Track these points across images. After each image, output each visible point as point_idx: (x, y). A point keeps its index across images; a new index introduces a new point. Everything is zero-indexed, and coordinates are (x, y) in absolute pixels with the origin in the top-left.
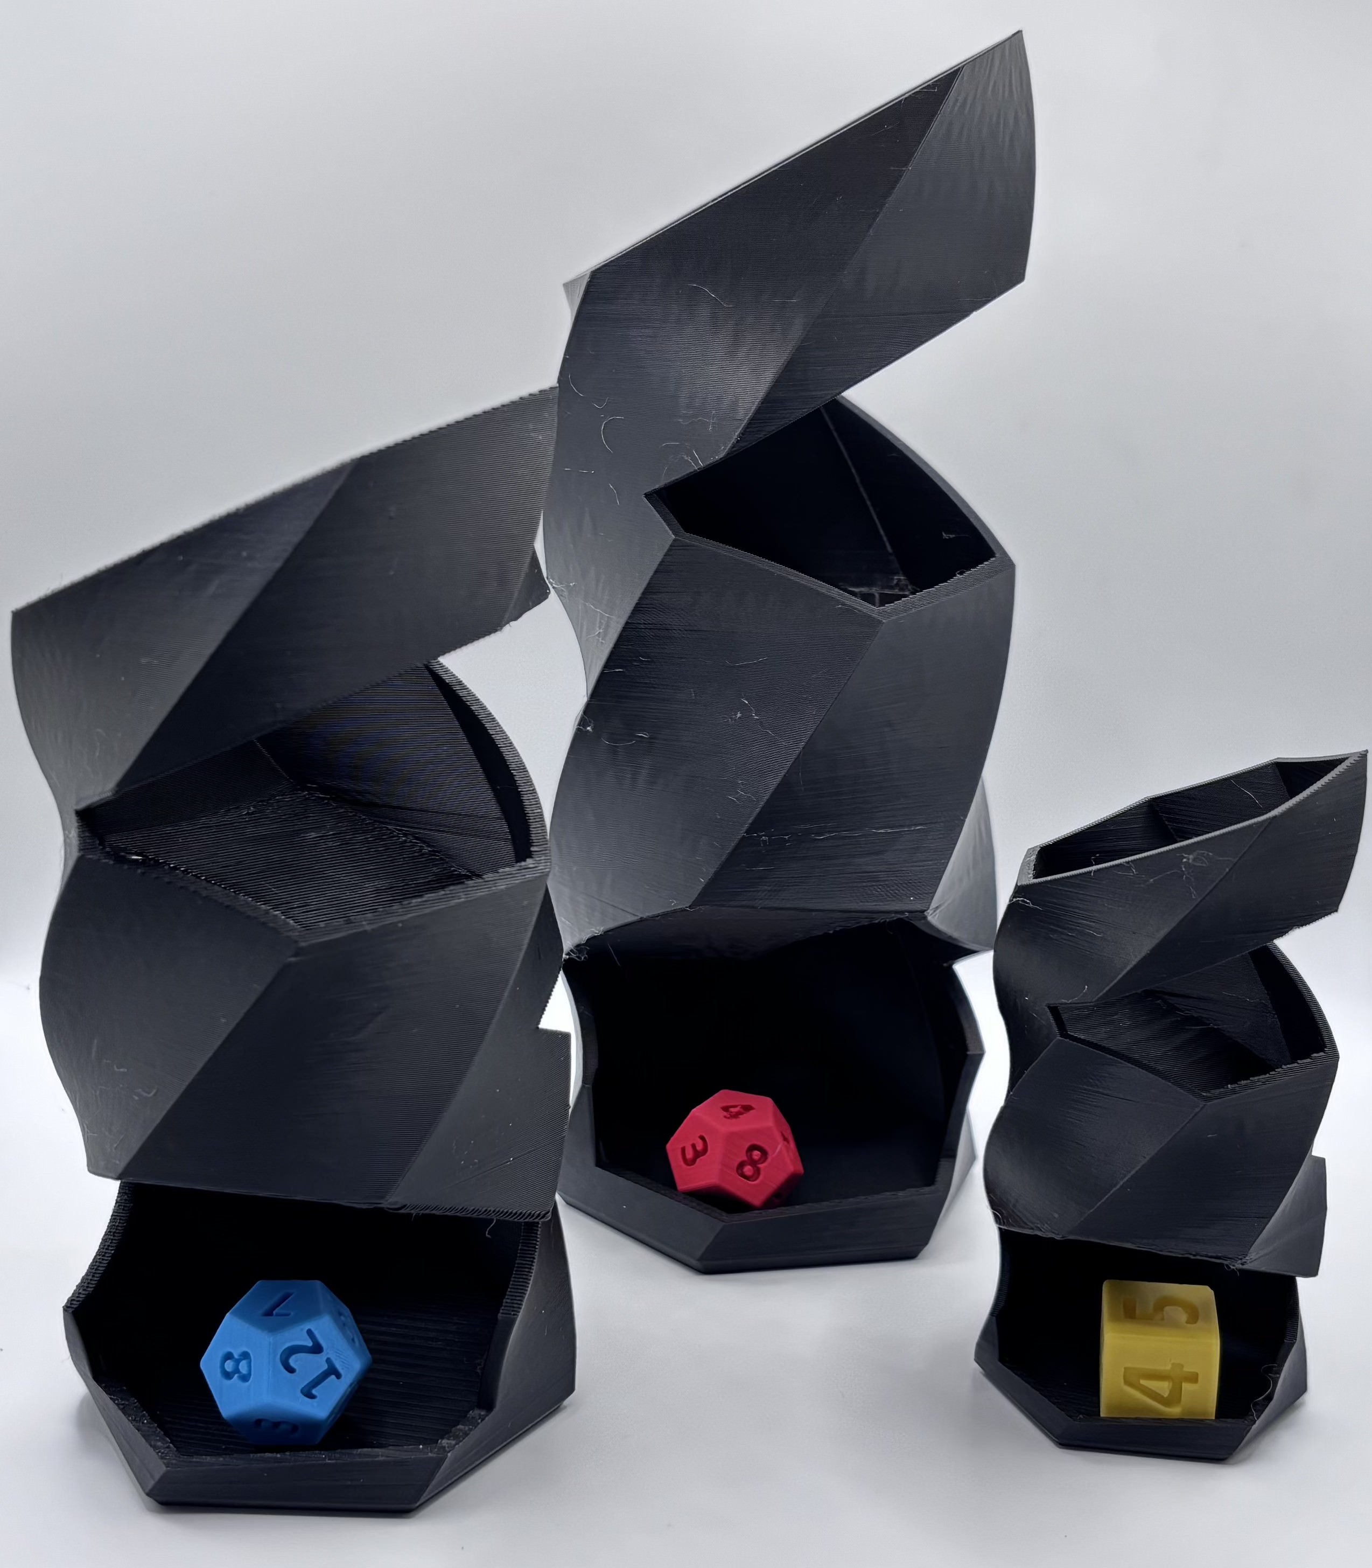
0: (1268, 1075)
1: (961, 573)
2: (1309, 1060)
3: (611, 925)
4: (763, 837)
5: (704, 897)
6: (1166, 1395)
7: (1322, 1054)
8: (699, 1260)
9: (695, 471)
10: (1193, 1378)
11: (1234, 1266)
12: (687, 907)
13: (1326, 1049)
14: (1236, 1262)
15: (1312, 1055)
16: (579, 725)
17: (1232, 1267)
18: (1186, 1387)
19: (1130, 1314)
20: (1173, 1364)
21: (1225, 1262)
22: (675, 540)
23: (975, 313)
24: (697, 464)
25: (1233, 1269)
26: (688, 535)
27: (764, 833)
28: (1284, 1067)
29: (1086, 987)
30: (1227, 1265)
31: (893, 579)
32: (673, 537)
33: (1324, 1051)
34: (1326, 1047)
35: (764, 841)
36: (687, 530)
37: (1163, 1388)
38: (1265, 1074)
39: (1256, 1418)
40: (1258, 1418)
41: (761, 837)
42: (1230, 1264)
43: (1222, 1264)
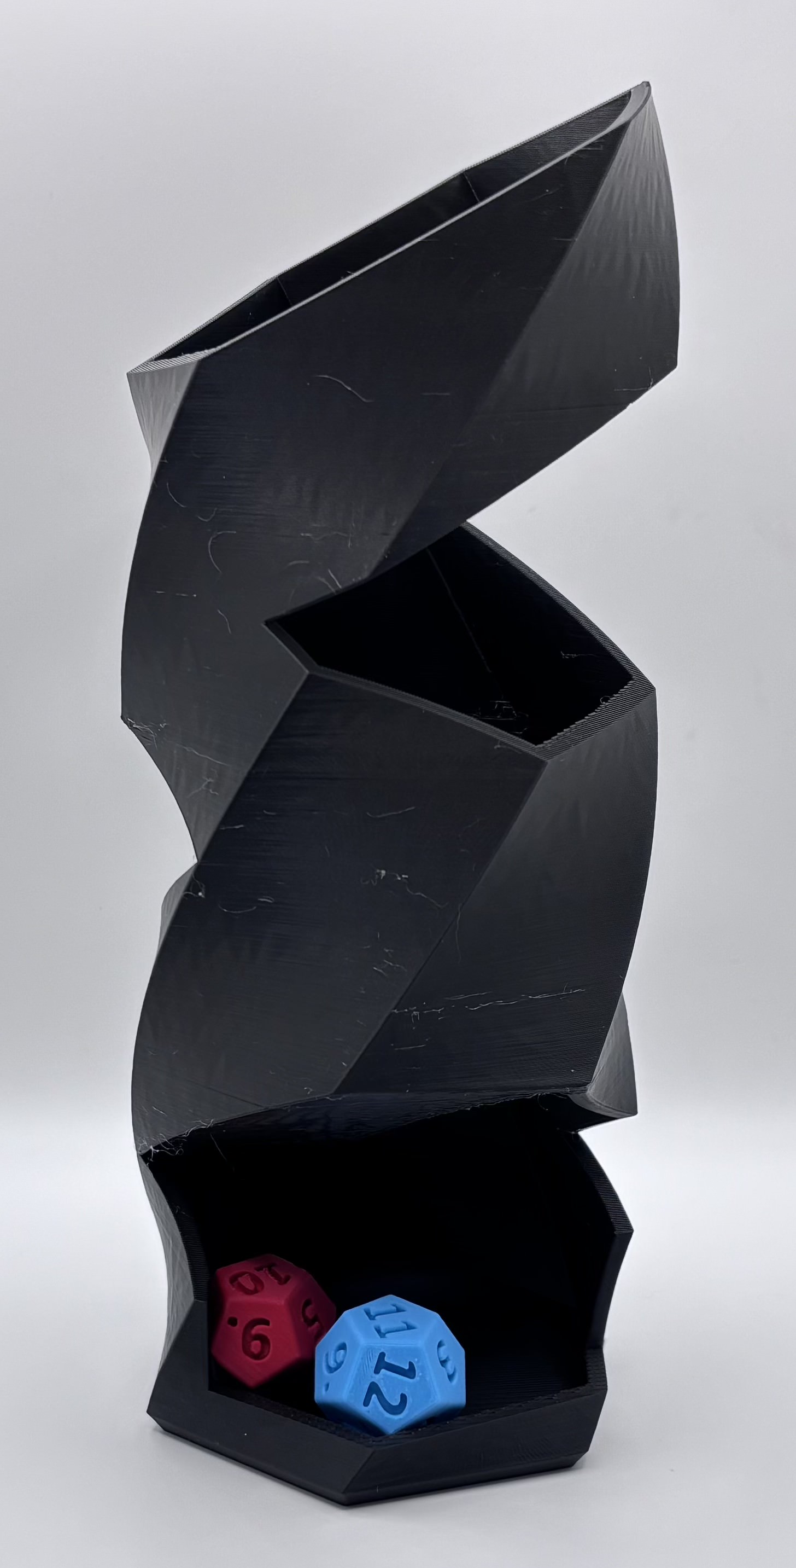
1: (606, 700)
3: (226, 1117)
4: (414, 1012)
5: (348, 1085)
8: (344, 1493)
9: (332, 593)
12: (327, 1096)
16: (188, 889)
22: (309, 677)
23: (631, 405)
24: (335, 585)
26: (322, 668)
27: (415, 1008)
31: (495, 704)
32: (307, 672)
35: (415, 1017)
36: (320, 663)
41: (413, 1013)
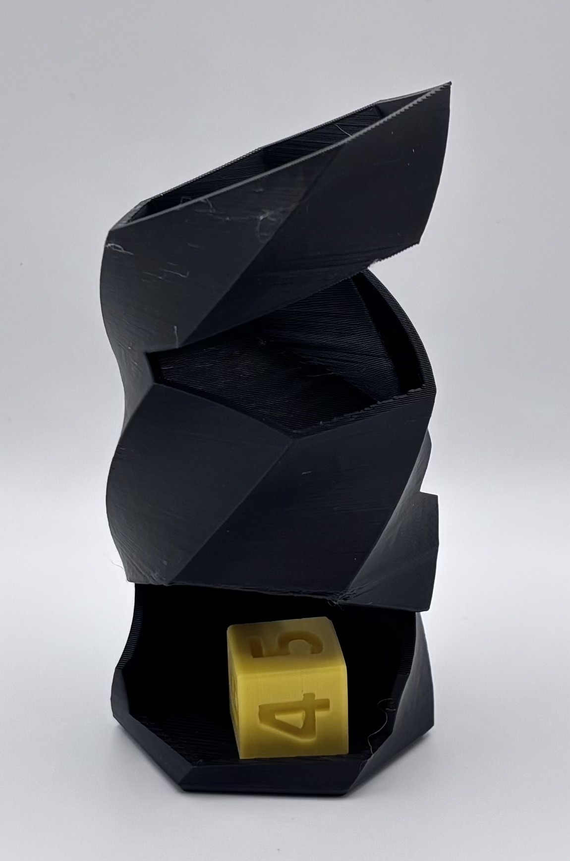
0: (362, 411)
2: (405, 396)
6: (301, 725)
7: (419, 389)
10: (325, 705)
11: (336, 601)
13: (423, 385)
14: (338, 598)
15: (410, 391)
17: (335, 603)
18: (319, 714)
19: (255, 652)
20: (304, 695)
21: (328, 598)
25: (337, 605)
28: (379, 402)
29: (175, 327)
30: (330, 601)
33: (420, 386)
34: (424, 383)
37: (297, 718)
38: (359, 411)
39: (372, 752)
40: (374, 752)
42: (333, 600)
43: (325, 600)
